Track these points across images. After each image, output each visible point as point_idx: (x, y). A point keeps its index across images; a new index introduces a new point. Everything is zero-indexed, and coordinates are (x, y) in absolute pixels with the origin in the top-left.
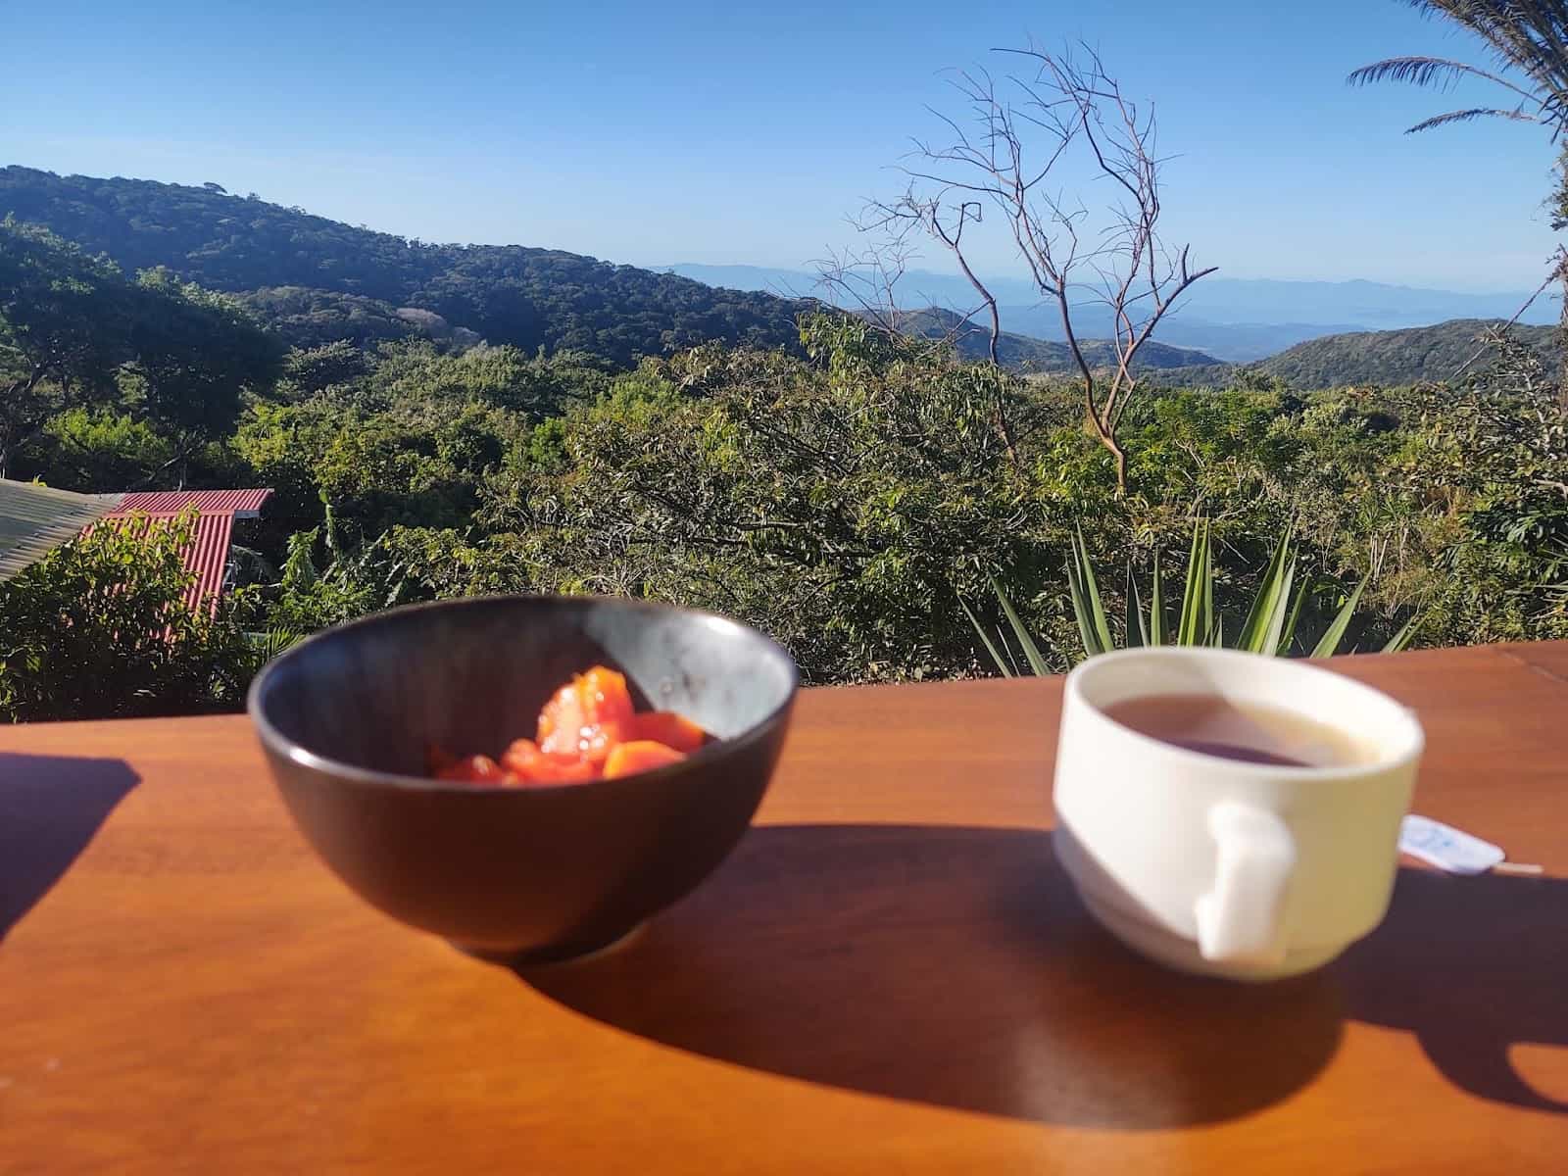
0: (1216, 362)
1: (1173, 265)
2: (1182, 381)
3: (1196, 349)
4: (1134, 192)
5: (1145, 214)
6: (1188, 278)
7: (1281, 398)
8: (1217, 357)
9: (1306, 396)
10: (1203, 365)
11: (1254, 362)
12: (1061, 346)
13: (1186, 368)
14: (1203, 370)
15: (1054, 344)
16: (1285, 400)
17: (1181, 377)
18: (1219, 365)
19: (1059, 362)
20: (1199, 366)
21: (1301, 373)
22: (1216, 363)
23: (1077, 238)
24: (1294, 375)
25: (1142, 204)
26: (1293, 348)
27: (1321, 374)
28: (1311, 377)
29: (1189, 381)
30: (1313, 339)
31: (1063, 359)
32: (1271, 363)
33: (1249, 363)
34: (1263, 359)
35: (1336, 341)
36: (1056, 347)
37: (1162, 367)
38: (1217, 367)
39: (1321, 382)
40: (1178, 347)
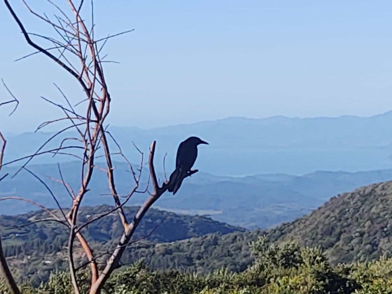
0: (230, 229)
1: (137, 173)
2: (190, 259)
3: (201, 213)
4: (77, 76)
5: (93, 104)
6: (160, 186)
7: (319, 276)
8: (231, 222)
9: (347, 271)
10: (214, 235)
11: (279, 225)
12: (19, 220)
13: (192, 240)
14: (215, 242)
15: (9, 218)
16: (324, 280)
17: (188, 253)
18: (235, 233)
19: (20, 243)
20: (210, 236)
21: (342, 236)
22: (232, 231)
23: (5, 139)
24: (333, 239)
25: (88, 91)
26: (326, 204)
27: (366, 235)
28: (355, 241)
29: (199, 258)
30: (351, 190)
31: (24, 238)
32: (302, 226)
33: (274, 227)
34: (291, 221)
35: (378, 191)
36: (12, 223)
37: (160, 241)
38: (232, 235)
39: (368, 246)
40: (177, 212)
